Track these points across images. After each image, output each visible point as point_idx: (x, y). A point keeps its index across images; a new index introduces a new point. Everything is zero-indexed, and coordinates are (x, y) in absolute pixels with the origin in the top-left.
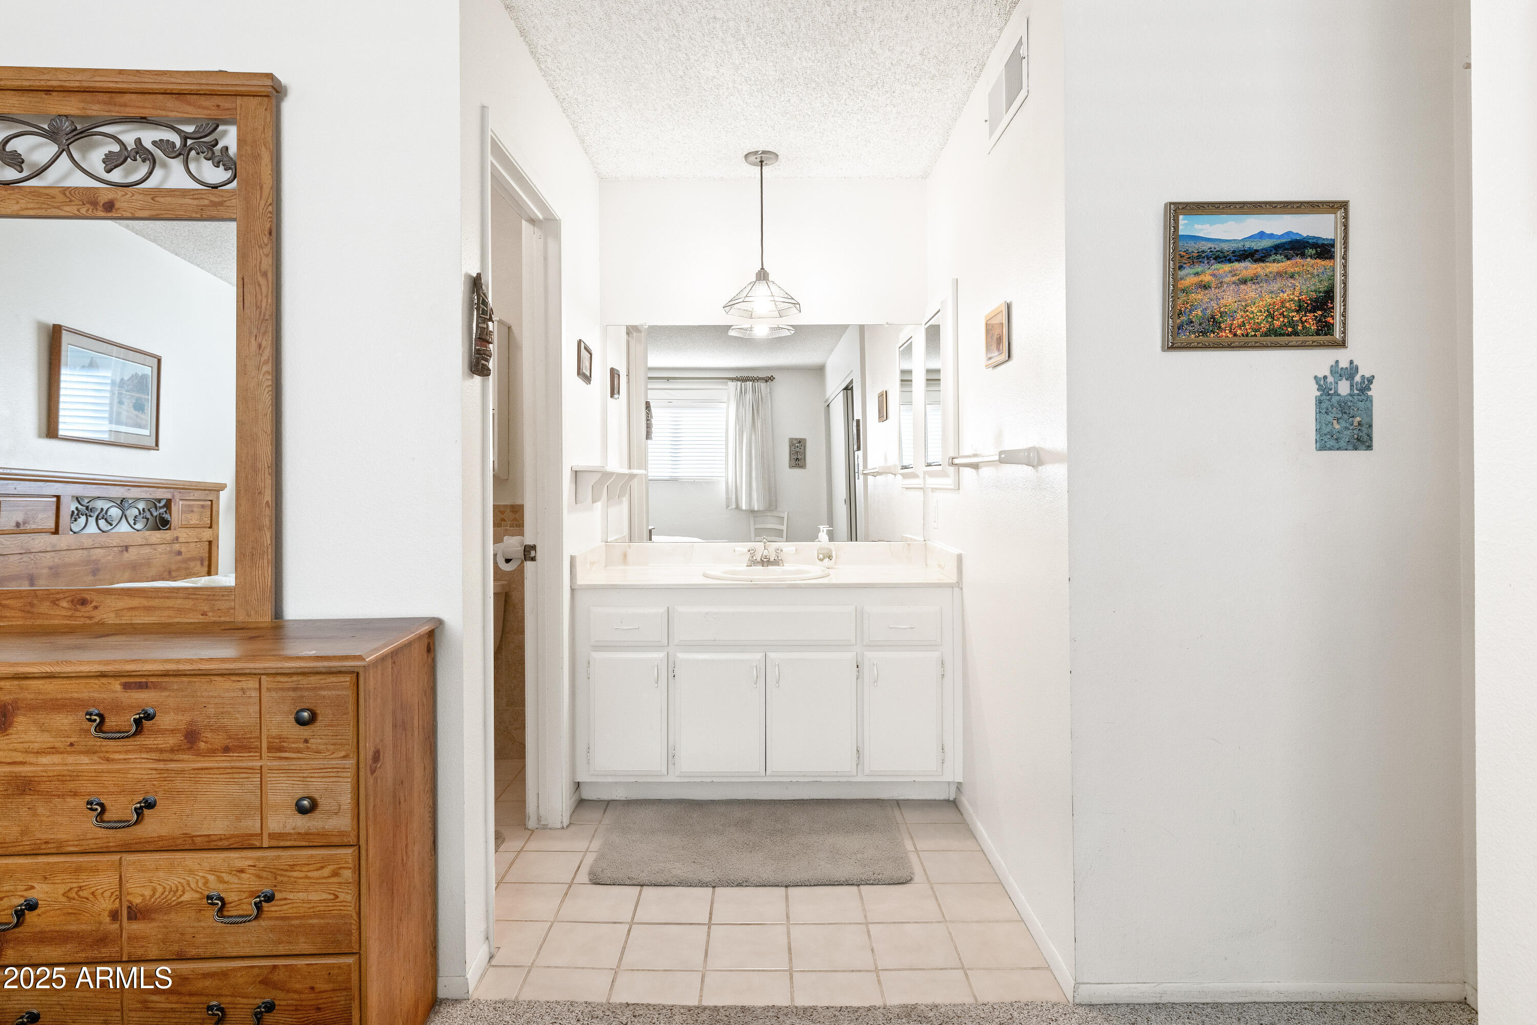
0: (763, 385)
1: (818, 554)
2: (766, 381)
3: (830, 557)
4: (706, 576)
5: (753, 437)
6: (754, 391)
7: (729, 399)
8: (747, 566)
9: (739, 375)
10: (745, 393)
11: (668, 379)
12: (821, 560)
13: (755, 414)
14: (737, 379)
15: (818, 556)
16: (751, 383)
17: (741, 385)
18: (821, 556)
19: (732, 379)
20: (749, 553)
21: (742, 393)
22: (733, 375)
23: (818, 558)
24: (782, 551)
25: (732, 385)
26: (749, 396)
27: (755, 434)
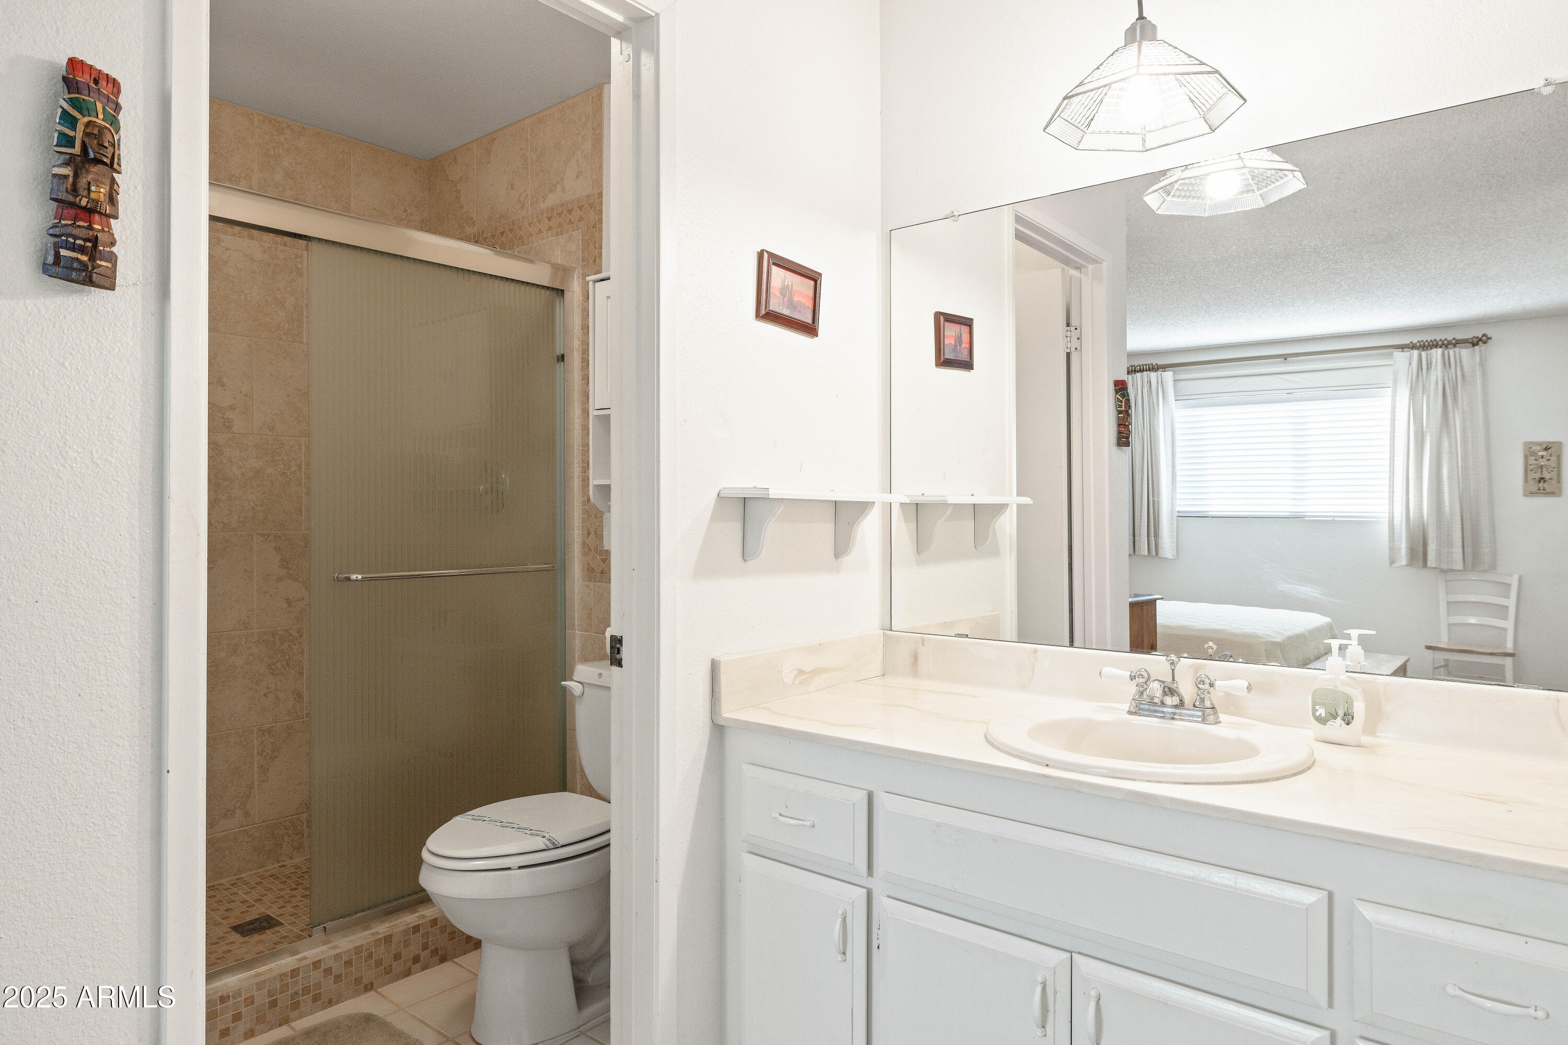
0: (1465, 352)
1: (1314, 704)
2: (1474, 345)
3: (1348, 719)
4: (991, 743)
5: (1446, 443)
6: (1446, 364)
7: (1395, 382)
8: (1130, 713)
9: (1415, 339)
10: (1428, 369)
11: (1285, 357)
12: (1321, 720)
13: (1450, 402)
14: (1412, 347)
15: (1314, 711)
16: (1440, 351)
17: (1420, 356)
18: (1321, 712)
19: (1402, 347)
20: (1135, 682)
21: (1422, 369)
22: (1405, 340)
23: (1314, 714)
24: (1211, 685)
25: (1398, 355)
26: (1437, 373)
27: (1449, 433)
